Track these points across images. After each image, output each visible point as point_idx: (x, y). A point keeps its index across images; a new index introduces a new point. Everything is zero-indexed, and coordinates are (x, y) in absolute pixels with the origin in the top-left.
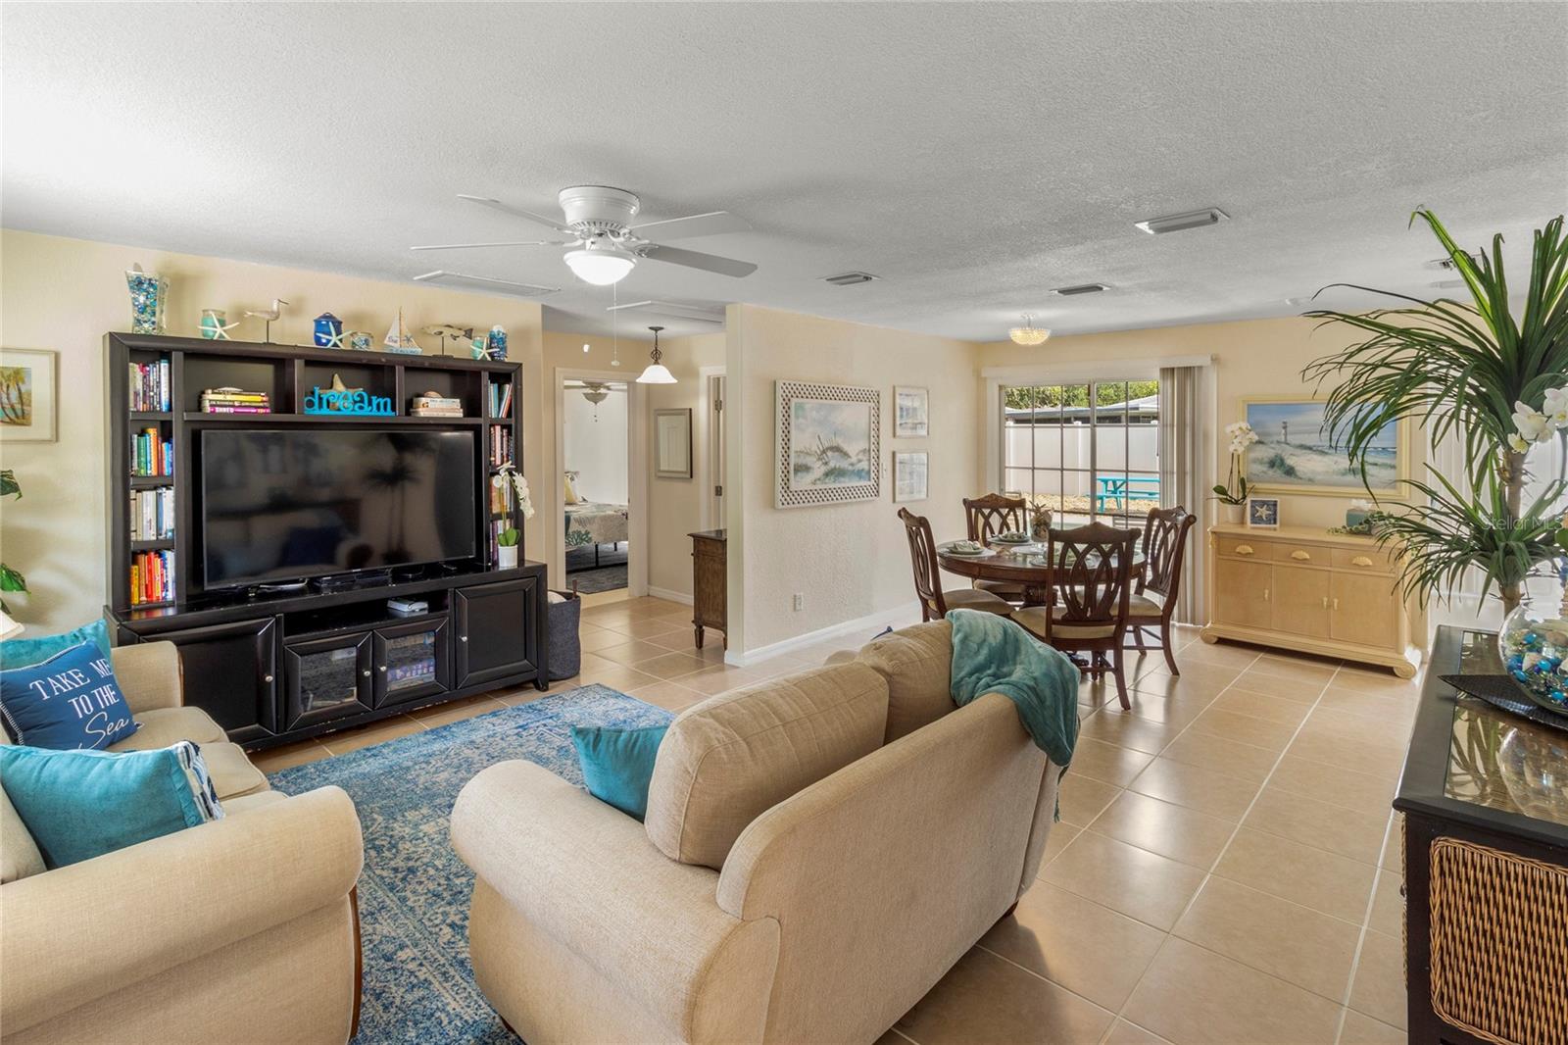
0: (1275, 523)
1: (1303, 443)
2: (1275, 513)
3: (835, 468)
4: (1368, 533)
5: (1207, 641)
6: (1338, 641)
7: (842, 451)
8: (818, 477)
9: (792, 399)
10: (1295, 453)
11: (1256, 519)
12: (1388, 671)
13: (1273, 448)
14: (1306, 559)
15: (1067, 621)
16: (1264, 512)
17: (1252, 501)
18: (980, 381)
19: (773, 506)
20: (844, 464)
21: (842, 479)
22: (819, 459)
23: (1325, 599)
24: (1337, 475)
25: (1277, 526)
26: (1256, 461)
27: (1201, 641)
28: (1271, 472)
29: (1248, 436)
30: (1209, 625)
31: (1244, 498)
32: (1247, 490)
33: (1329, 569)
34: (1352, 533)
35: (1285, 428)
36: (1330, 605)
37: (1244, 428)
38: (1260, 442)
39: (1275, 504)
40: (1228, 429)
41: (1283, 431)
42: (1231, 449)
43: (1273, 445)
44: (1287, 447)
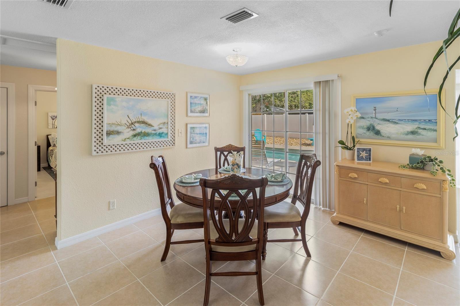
0: (370, 160)
1: (385, 118)
2: (370, 155)
3: (141, 132)
4: (423, 169)
5: (334, 223)
6: (406, 231)
7: (146, 124)
8: (128, 137)
9: (104, 95)
10: (380, 123)
11: (360, 158)
12: (438, 253)
13: (369, 121)
14: (387, 183)
15: (218, 242)
16: (364, 154)
17: (358, 149)
18: (241, 92)
19: (91, 154)
20: (148, 130)
21: (147, 138)
22: (128, 128)
23: (398, 206)
24: (403, 134)
25: (371, 162)
26: (360, 127)
27: (331, 223)
28: (368, 133)
29: (356, 114)
30: (335, 214)
31: (354, 146)
32: (356, 142)
33: (400, 189)
34: (412, 168)
35: (375, 110)
36: (401, 210)
37: (353, 110)
38: (363, 118)
39: (370, 150)
40: (345, 111)
41: (374, 112)
42: (347, 121)
43: (368, 119)
44: (377, 120)
